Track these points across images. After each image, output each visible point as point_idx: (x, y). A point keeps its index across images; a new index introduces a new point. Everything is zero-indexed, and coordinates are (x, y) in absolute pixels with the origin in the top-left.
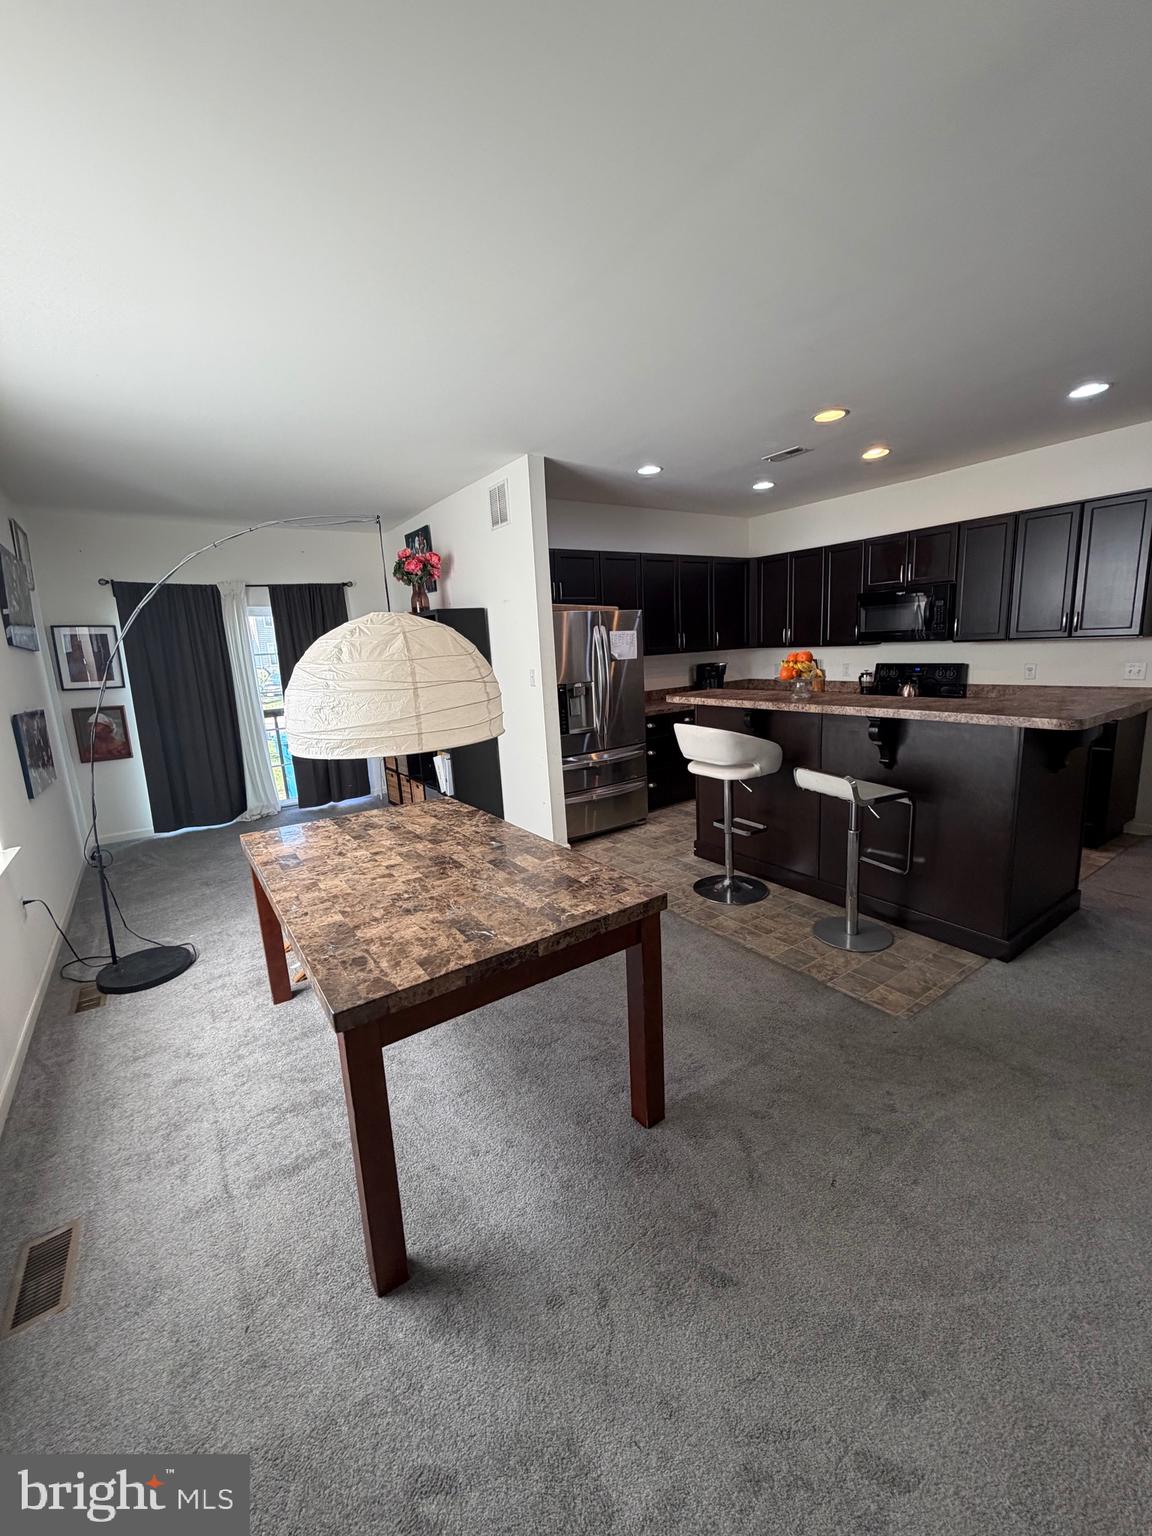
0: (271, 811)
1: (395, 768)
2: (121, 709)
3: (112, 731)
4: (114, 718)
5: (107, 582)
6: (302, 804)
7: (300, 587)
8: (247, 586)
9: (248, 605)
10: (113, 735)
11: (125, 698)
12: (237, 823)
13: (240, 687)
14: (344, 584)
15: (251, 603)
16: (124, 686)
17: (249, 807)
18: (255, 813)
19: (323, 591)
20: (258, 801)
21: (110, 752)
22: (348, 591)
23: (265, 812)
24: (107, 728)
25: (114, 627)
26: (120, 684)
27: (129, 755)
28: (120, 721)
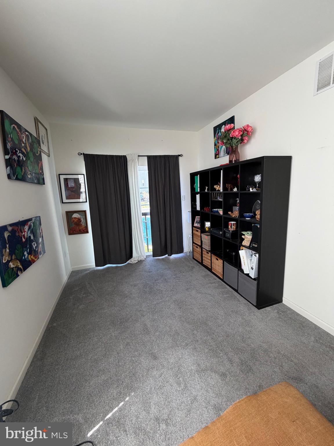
0: (142, 258)
1: (200, 244)
2: (85, 212)
3: (81, 222)
4: (82, 216)
5: (81, 154)
6: (154, 255)
7: (160, 156)
8: (138, 156)
9: (138, 166)
10: (81, 223)
11: (86, 207)
12: (128, 263)
13: (133, 203)
14: (179, 155)
15: (139, 165)
16: (86, 202)
17: (133, 257)
18: (135, 260)
19: (170, 158)
20: (137, 254)
21: (80, 230)
22: (180, 158)
23: (140, 259)
24: (79, 220)
25: (84, 175)
26: (85, 201)
27: (87, 232)
28: (85, 217)
